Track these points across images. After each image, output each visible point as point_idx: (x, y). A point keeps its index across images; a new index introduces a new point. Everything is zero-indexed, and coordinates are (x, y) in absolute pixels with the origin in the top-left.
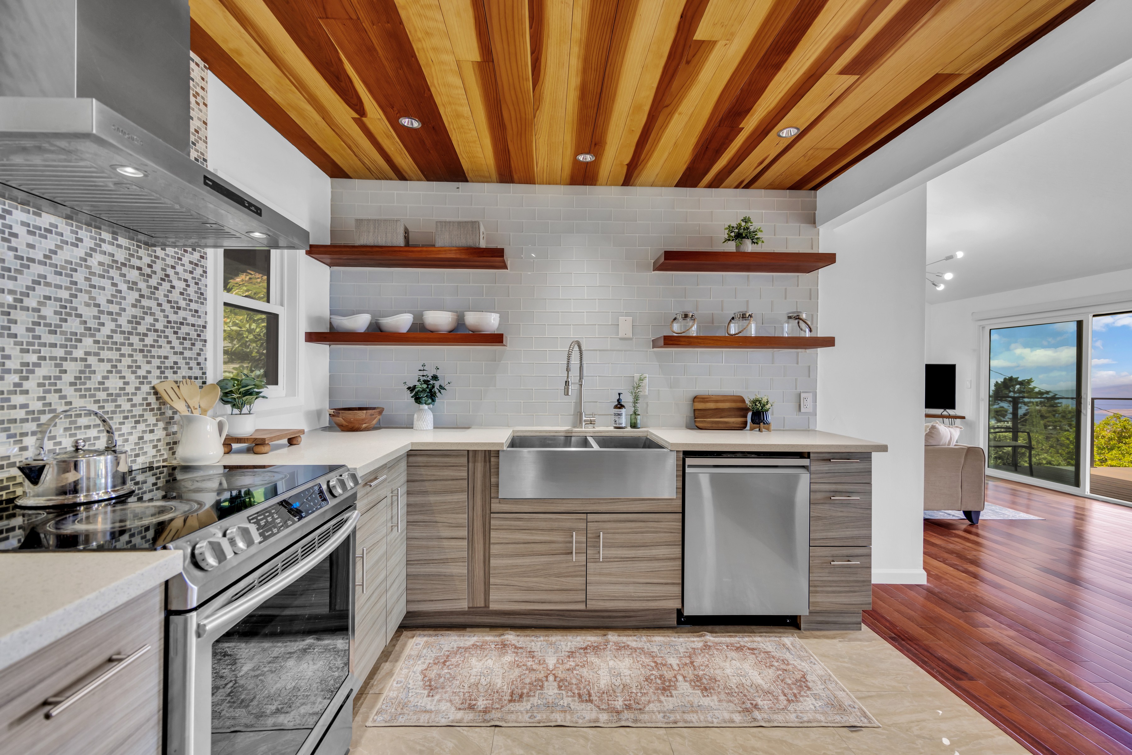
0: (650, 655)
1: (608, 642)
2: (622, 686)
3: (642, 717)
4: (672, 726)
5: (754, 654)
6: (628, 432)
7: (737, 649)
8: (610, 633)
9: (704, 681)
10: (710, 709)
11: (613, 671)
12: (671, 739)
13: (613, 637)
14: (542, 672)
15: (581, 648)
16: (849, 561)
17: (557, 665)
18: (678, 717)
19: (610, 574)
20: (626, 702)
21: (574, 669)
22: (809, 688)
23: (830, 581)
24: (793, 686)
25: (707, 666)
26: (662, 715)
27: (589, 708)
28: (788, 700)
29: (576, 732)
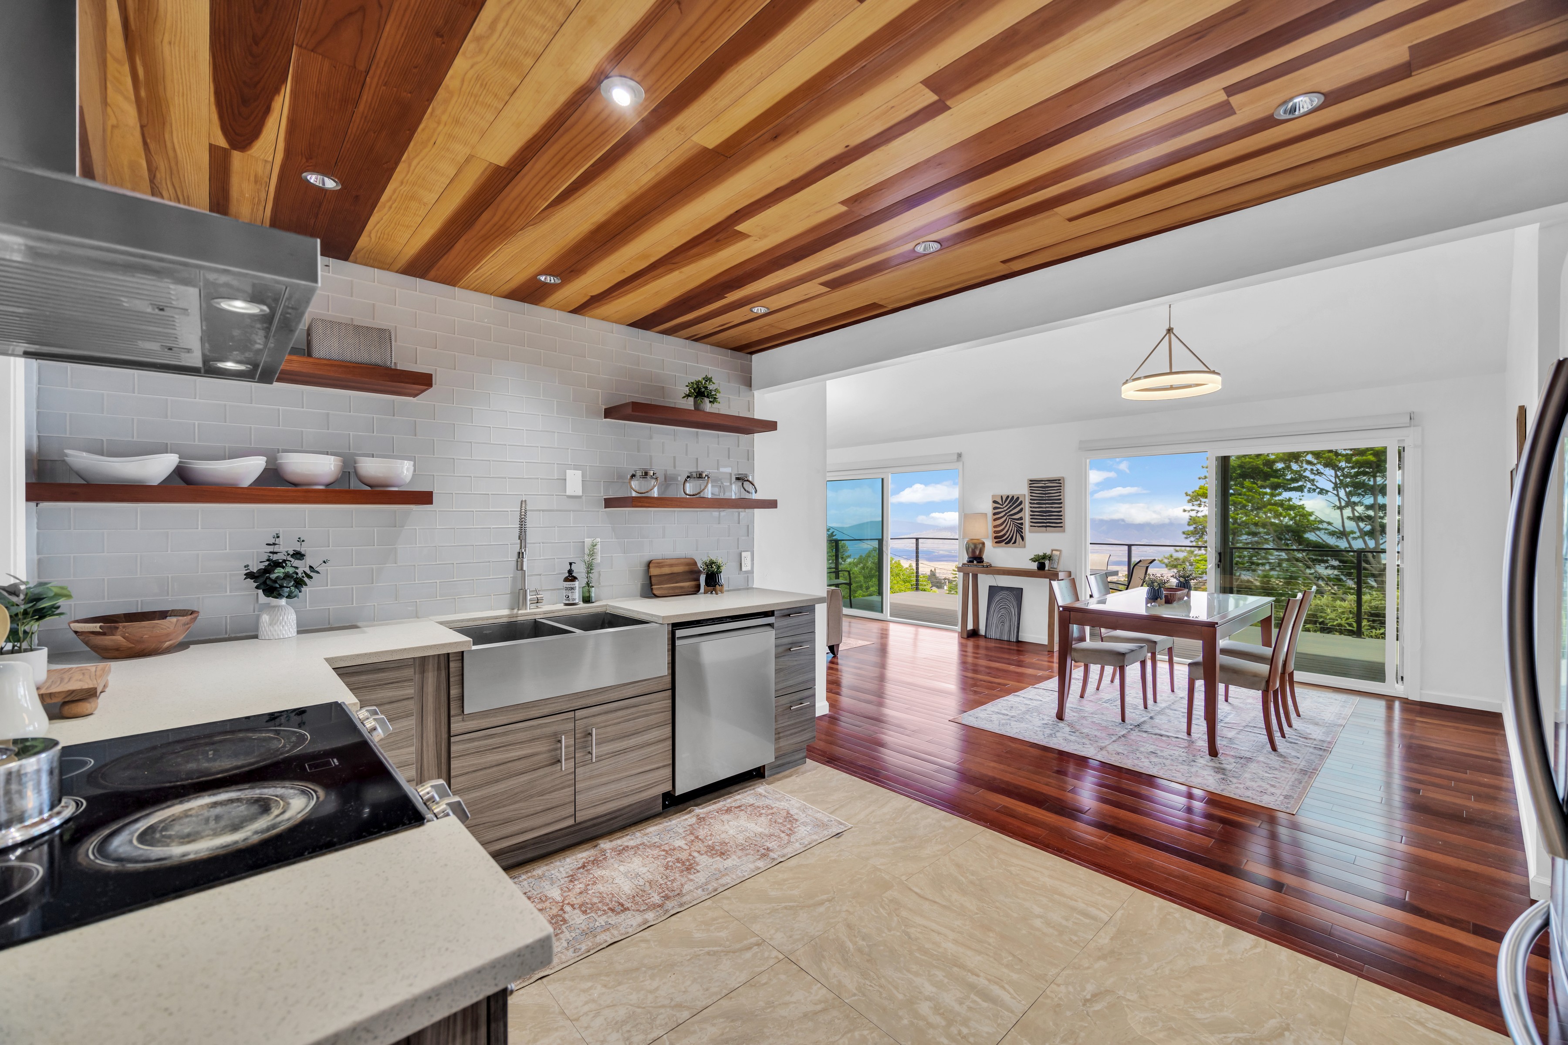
0: (654, 846)
1: (603, 851)
2: (647, 884)
3: (684, 899)
4: (715, 894)
5: (742, 810)
6: (580, 609)
7: (727, 811)
8: (600, 842)
9: (717, 848)
10: (735, 867)
11: (629, 875)
12: (720, 904)
13: (605, 845)
14: (553, 907)
15: (579, 868)
16: (801, 704)
17: (565, 894)
18: (715, 885)
19: (600, 775)
20: (662, 895)
21: (586, 890)
22: (797, 820)
23: (789, 725)
24: (785, 823)
25: (711, 835)
26: (700, 890)
27: (629, 916)
28: (787, 835)
29: (632, 940)
